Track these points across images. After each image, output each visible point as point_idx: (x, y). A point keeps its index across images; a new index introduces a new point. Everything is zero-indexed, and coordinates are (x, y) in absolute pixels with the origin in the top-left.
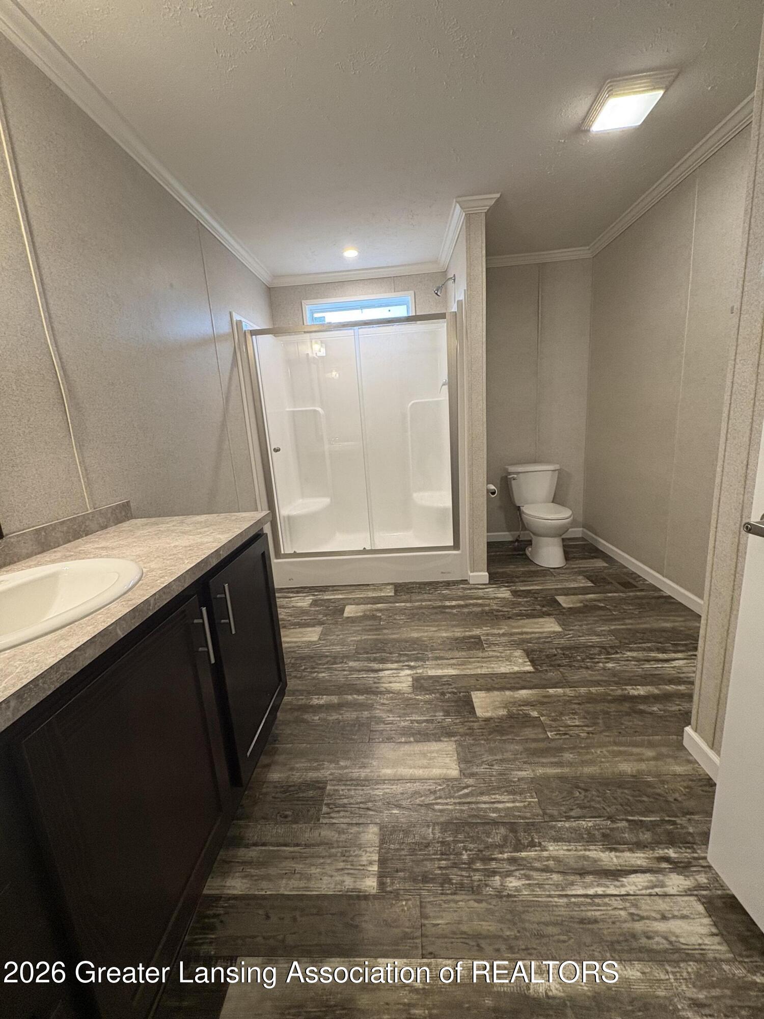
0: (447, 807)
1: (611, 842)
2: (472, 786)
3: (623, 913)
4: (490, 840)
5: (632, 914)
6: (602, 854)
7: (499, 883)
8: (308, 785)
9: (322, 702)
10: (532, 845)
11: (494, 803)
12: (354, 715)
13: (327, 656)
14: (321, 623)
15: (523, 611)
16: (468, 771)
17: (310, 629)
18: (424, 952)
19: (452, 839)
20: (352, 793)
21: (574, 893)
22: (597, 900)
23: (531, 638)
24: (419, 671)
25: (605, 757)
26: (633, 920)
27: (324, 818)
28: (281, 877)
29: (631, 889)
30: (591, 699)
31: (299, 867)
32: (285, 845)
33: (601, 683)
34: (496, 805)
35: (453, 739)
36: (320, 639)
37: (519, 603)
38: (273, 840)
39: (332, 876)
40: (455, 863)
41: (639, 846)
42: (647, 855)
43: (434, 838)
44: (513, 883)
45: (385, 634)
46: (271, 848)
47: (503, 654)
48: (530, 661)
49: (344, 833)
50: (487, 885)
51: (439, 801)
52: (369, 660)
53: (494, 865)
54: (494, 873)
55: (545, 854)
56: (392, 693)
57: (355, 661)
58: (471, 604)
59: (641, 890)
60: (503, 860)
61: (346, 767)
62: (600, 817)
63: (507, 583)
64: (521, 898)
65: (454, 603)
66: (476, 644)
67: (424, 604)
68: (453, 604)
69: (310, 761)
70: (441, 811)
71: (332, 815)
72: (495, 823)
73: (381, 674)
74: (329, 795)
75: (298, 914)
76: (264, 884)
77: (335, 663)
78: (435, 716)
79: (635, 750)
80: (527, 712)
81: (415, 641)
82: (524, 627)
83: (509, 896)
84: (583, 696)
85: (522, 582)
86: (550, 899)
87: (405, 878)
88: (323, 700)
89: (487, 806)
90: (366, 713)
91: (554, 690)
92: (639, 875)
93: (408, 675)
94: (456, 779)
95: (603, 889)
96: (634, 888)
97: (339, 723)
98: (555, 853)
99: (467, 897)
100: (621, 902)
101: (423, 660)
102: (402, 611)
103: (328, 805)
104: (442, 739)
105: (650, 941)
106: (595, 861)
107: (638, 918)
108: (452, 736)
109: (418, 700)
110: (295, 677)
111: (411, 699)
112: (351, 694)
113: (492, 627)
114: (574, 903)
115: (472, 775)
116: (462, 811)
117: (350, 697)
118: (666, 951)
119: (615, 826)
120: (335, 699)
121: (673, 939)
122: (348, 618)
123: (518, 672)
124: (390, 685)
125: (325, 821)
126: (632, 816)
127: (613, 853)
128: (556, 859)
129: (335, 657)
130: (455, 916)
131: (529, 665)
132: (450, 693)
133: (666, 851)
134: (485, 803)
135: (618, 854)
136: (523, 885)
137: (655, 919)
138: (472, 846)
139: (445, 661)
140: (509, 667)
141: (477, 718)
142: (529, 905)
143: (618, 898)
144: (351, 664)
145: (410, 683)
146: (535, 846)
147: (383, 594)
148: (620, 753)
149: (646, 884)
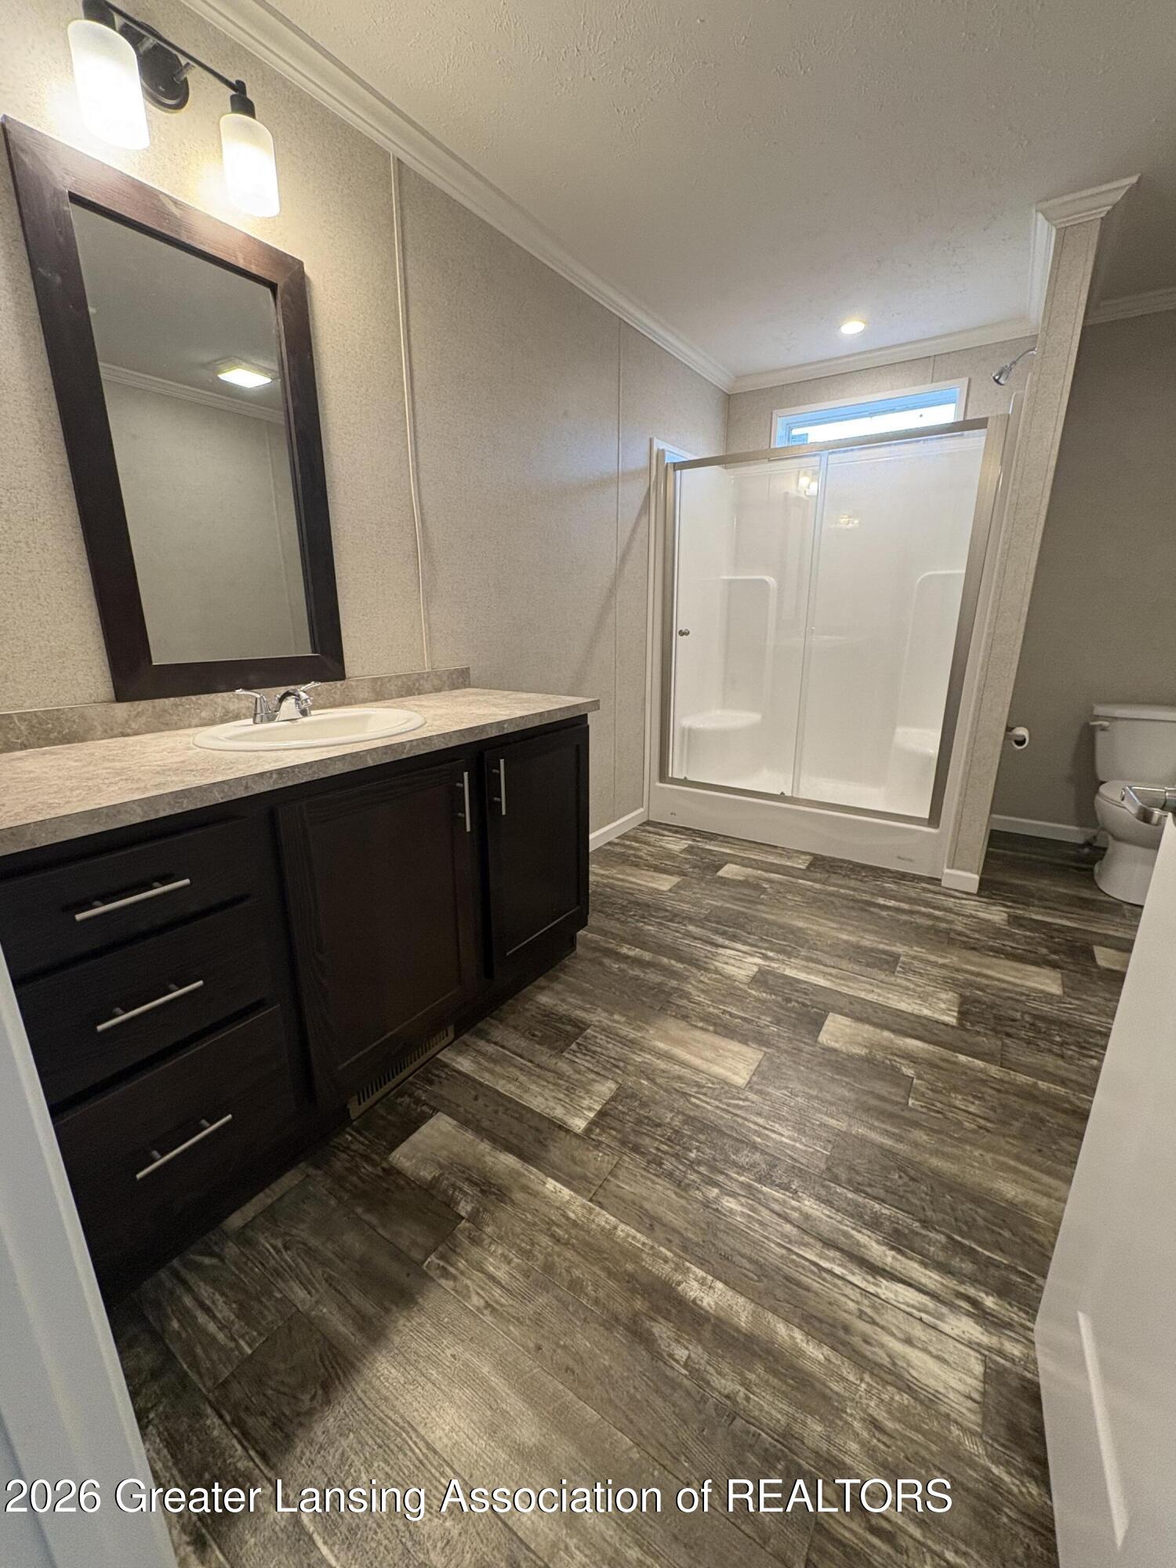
0: (706, 1106)
1: (899, 1240)
2: (753, 1102)
3: (851, 1305)
4: (734, 1157)
5: (861, 1311)
6: (874, 1244)
7: (714, 1195)
8: (570, 1020)
9: (631, 953)
10: (785, 1187)
11: (765, 1128)
12: (659, 979)
13: (667, 911)
14: (682, 874)
15: (1009, 948)
16: (756, 1087)
17: (665, 876)
18: (594, 1198)
19: (689, 1133)
20: (610, 1046)
21: (801, 1252)
22: (825, 1275)
23: (987, 986)
24: (773, 965)
25: (985, 1162)
26: (860, 1317)
27: (569, 1053)
28: (503, 1077)
29: (883, 1293)
30: (1030, 1095)
31: (522, 1078)
32: (521, 1056)
33: (1067, 1082)
34: (767, 1132)
35: (764, 1049)
36: (670, 891)
37: (1010, 936)
38: (514, 1048)
39: (546, 1099)
40: (677, 1154)
41: (943, 1268)
42: (944, 1282)
43: (669, 1124)
44: (730, 1203)
45: (758, 910)
46: (508, 1053)
47: (919, 989)
48: (959, 1012)
49: (579, 1073)
50: (698, 1189)
51: (701, 1096)
52: (716, 932)
53: (721, 1178)
54: (716, 1184)
55: (794, 1203)
56: (721, 974)
57: (698, 926)
58: (919, 912)
59: (903, 1303)
60: (737, 1181)
61: (618, 1022)
62: (909, 1213)
63: (1013, 901)
64: (729, 1220)
65: (892, 903)
66: (889, 963)
67: (842, 891)
68: (889, 904)
69: (584, 1000)
70: (697, 1106)
71: (578, 1055)
72: (754, 1147)
73: (721, 951)
74: (586, 1038)
75: (501, 1109)
76: (487, 1075)
77: (671, 921)
78: (759, 1018)
79: (1046, 1179)
80: (898, 1065)
81: (793, 931)
82: (989, 967)
83: (717, 1210)
84: (1018, 1086)
85: (1046, 908)
86: (766, 1241)
87: (615, 1138)
88: (635, 952)
89: (756, 1128)
90: (676, 982)
91: (970, 1059)
92: (911, 1290)
93: (755, 964)
94: (736, 1087)
95: (844, 1271)
96: (892, 1296)
97: (637, 980)
98: (810, 1211)
99: (668, 1185)
100: (858, 1295)
101: (789, 955)
102: (802, 891)
103: (578, 1044)
104: (750, 1043)
105: (865, 1346)
106: (858, 1244)
107: (869, 1320)
108: (764, 1045)
109: (749, 994)
110: (618, 919)
111: (741, 989)
112: (670, 958)
113: (931, 951)
114: (793, 1261)
115: (760, 1092)
116: (722, 1118)
117: (665, 960)
118: (881, 1366)
119: (924, 1232)
120: (647, 956)
121: (900, 1363)
122: (722, 878)
123: (926, 1018)
124: (725, 966)
125: (567, 1056)
126: (963, 1237)
127: (893, 1253)
128: (807, 1217)
129: (676, 915)
130: (645, 1193)
131: (954, 1017)
132: (797, 1002)
133: (983, 1295)
134: (756, 1124)
135: (899, 1257)
136: (742, 1212)
137: (893, 1335)
138: (708, 1151)
139: (821, 967)
140: (917, 1007)
141: (816, 1041)
142: (732, 1230)
143: (858, 1290)
144: (691, 928)
145: (751, 974)
146: (786, 1190)
147: (789, 864)
148: (1016, 1171)
149: (912, 1302)
